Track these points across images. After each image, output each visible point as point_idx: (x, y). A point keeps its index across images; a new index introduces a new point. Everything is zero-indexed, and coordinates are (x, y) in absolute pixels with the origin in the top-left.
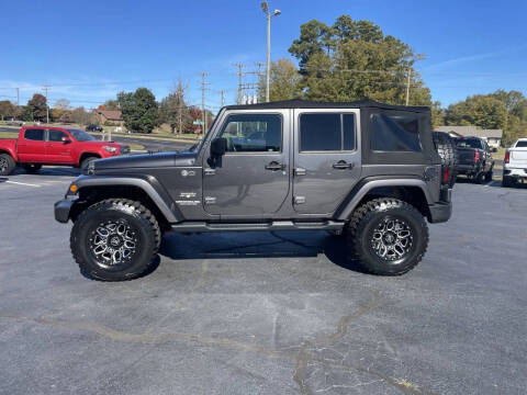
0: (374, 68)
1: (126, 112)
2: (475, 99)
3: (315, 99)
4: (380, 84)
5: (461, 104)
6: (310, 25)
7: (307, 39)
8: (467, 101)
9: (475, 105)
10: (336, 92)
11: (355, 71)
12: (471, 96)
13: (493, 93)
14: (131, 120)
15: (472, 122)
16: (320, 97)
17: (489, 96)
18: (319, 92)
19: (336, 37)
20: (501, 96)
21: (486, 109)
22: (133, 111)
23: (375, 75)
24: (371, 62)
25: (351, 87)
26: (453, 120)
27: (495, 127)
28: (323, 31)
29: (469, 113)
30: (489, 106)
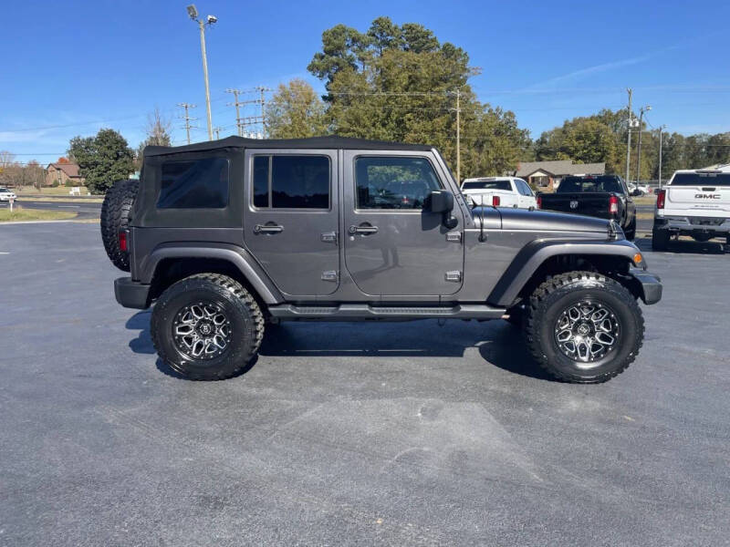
0: (415, 89)
1: (85, 166)
2: (574, 125)
3: (341, 134)
4: (425, 110)
5: (556, 130)
6: (334, 33)
7: (330, 53)
8: (565, 126)
9: (573, 132)
10: (368, 123)
11: (392, 94)
12: (571, 121)
13: (596, 114)
14: (93, 176)
15: (571, 155)
16: (349, 131)
17: (592, 118)
18: (346, 125)
19: (372, 48)
20: (606, 118)
21: (587, 136)
22: (96, 164)
23: (417, 98)
24: (413, 81)
25: (388, 116)
26: (547, 153)
27: (600, 161)
28: (354, 41)
29: (566, 143)
30: (591, 133)
